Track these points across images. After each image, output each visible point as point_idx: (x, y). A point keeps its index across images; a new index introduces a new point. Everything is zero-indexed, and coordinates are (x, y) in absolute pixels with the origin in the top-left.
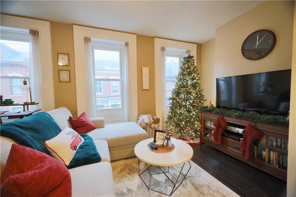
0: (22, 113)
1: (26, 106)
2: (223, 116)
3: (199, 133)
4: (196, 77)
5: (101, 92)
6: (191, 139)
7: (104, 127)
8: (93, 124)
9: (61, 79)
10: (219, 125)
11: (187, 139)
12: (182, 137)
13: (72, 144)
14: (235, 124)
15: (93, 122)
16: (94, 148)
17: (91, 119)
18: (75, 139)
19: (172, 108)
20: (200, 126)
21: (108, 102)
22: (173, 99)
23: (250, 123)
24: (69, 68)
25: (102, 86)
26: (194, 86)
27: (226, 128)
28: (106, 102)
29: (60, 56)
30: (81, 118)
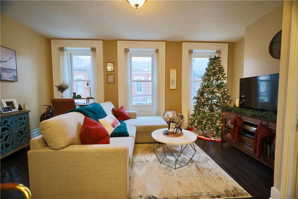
0: (86, 104)
1: (88, 100)
2: (241, 115)
3: (220, 131)
4: (221, 78)
5: (141, 91)
6: (213, 137)
7: (136, 118)
8: (128, 115)
9: (109, 81)
10: (236, 123)
11: (209, 136)
12: (205, 135)
13: (112, 124)
14: (252, 124)
15: (129, 114)
16: (126, 129)
17: (128, 111)
18: (114, 121)
19: (196, 107)
20: (222, 124)
21: (146, 101)
22: (198, 98)
23: (262, 122)
24: (114, 73)
25: (142, 86)
26: (220, 86)
27: (243, 127)
28: (145, 101)
29: (108, 64)
30: (120, 110)
